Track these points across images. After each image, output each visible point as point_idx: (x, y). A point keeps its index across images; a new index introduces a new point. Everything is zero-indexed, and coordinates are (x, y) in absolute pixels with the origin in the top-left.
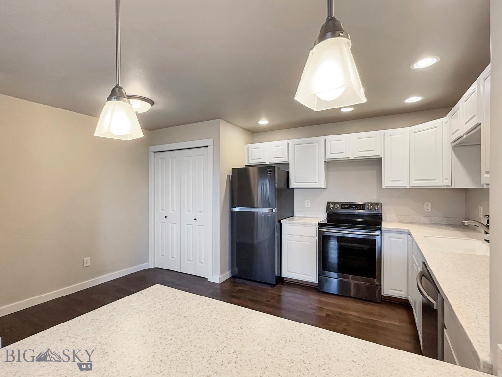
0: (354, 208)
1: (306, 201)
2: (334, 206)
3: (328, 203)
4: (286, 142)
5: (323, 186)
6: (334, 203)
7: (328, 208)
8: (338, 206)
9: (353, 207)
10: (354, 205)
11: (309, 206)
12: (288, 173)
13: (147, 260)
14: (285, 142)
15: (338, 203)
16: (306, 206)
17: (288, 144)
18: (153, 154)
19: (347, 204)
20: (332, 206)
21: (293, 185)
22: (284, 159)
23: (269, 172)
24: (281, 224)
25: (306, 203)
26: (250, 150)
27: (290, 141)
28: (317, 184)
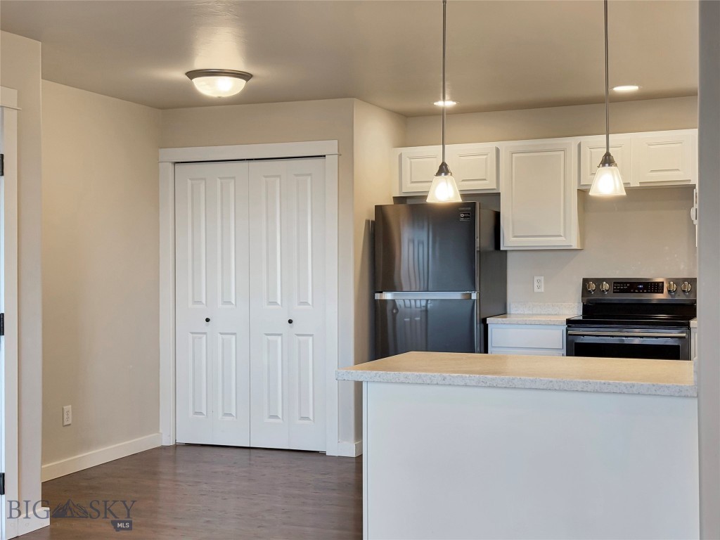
0: (640, 291)
1: (536, 278)
2: (598, 287)
3: (586, 281)
4: (492, 146)
5: (574, 243)
6: (598, 281)
7: (585, 291)
8: (606, 286)
9: (639, 289)
10: (641, 284)
11: (542, 290)
12: (497, 216)
13: (155, 427)
14: (490, 147)
15: (607, 280)
16: (536, 290)
17: (498, 150)
18: (171, 166)
19: (627, 283)
20: (593, 286)
21: (507, 242)
22: (488, 185)
23: (462, 215)
24: (486, 327)
25: (536, 284)
26: (406, 162)
27: (503, 145)
28: (563, 238)
